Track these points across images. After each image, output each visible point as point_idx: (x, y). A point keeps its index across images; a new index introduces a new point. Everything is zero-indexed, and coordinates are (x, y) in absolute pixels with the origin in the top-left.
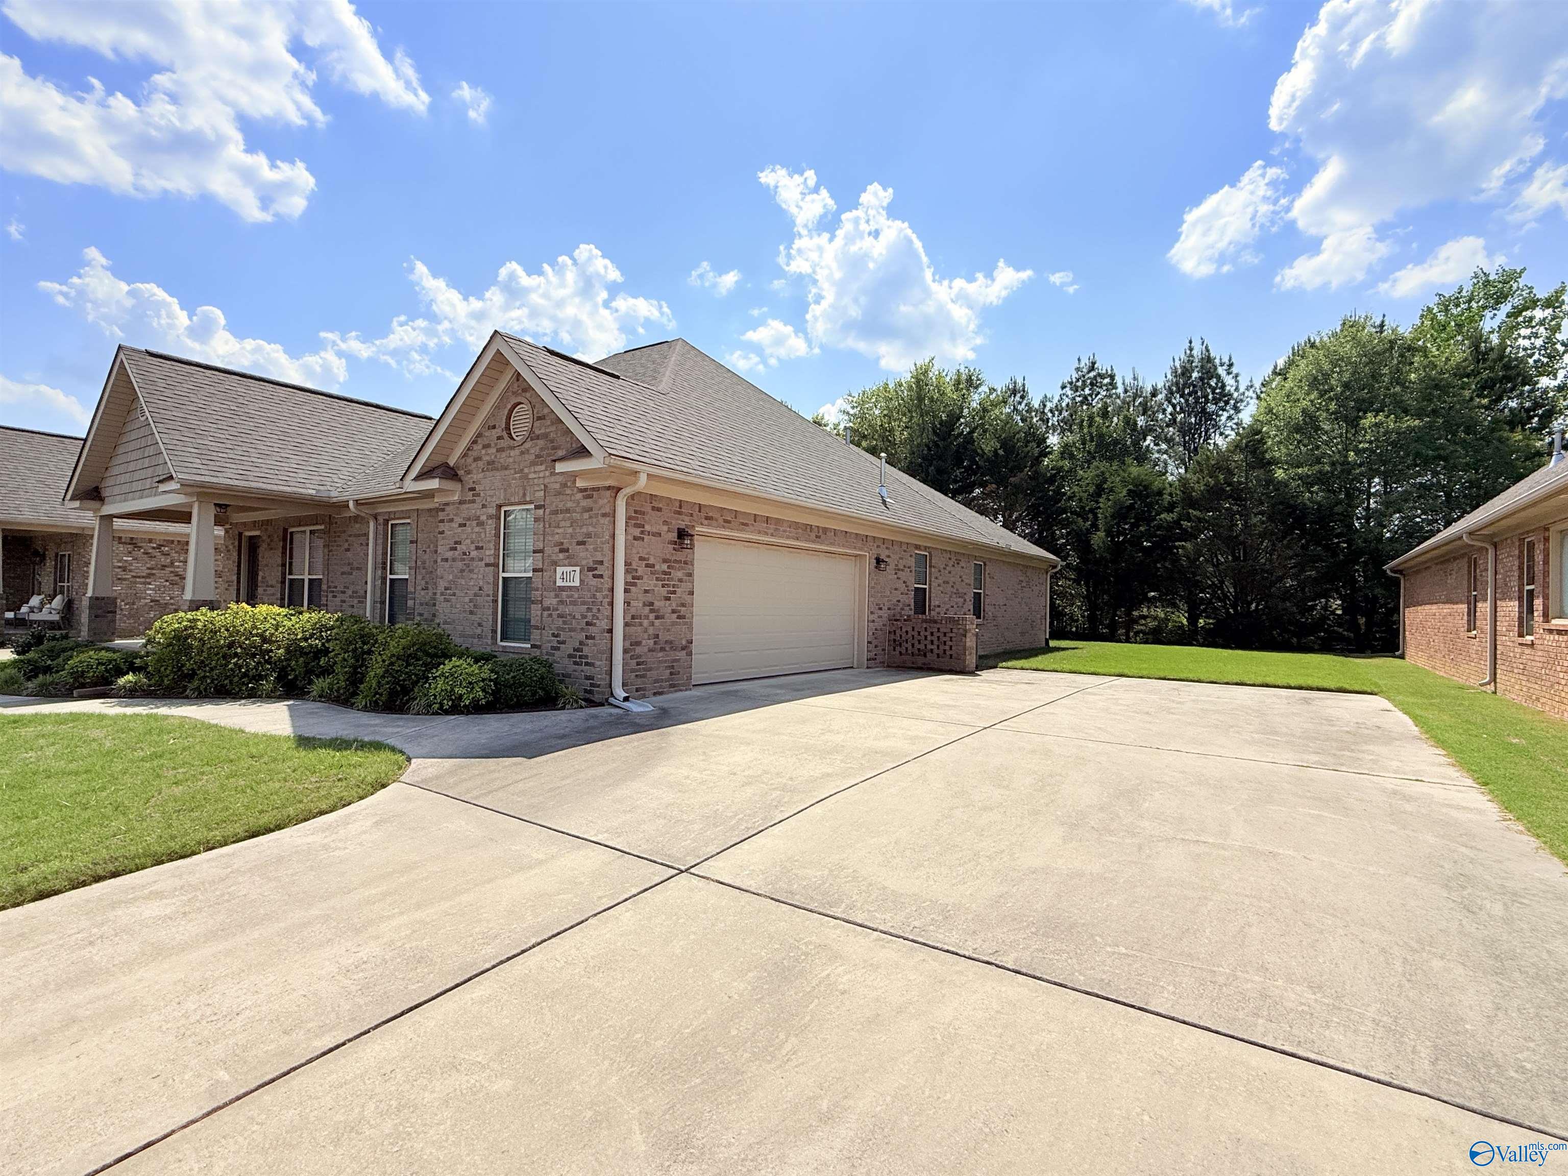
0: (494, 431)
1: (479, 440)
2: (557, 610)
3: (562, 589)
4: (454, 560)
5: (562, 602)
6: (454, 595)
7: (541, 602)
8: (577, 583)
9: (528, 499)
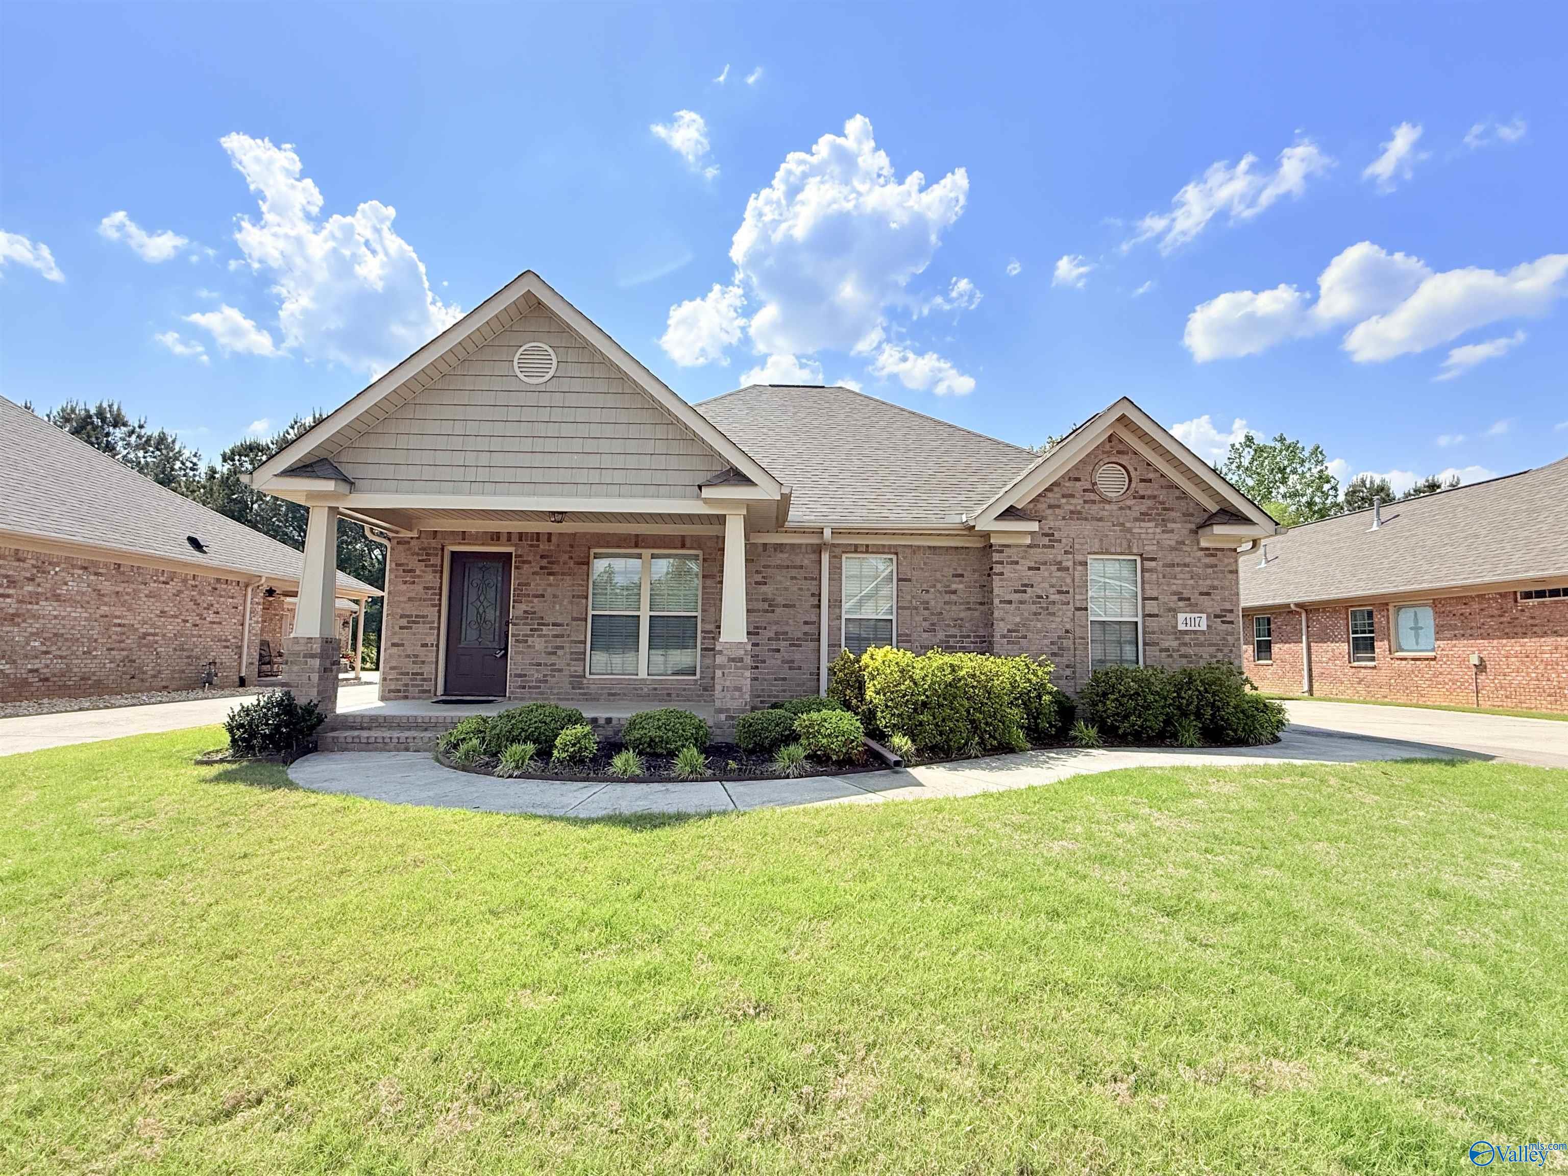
0: (1078, 484)
1: (1056, 489)
2: (1178, 651)
3: (1186, 632)
4: (1021, 602)
5: (1185, 644)
7: (1156, 644)
8: (1204, 627)
9: (1132, 551)
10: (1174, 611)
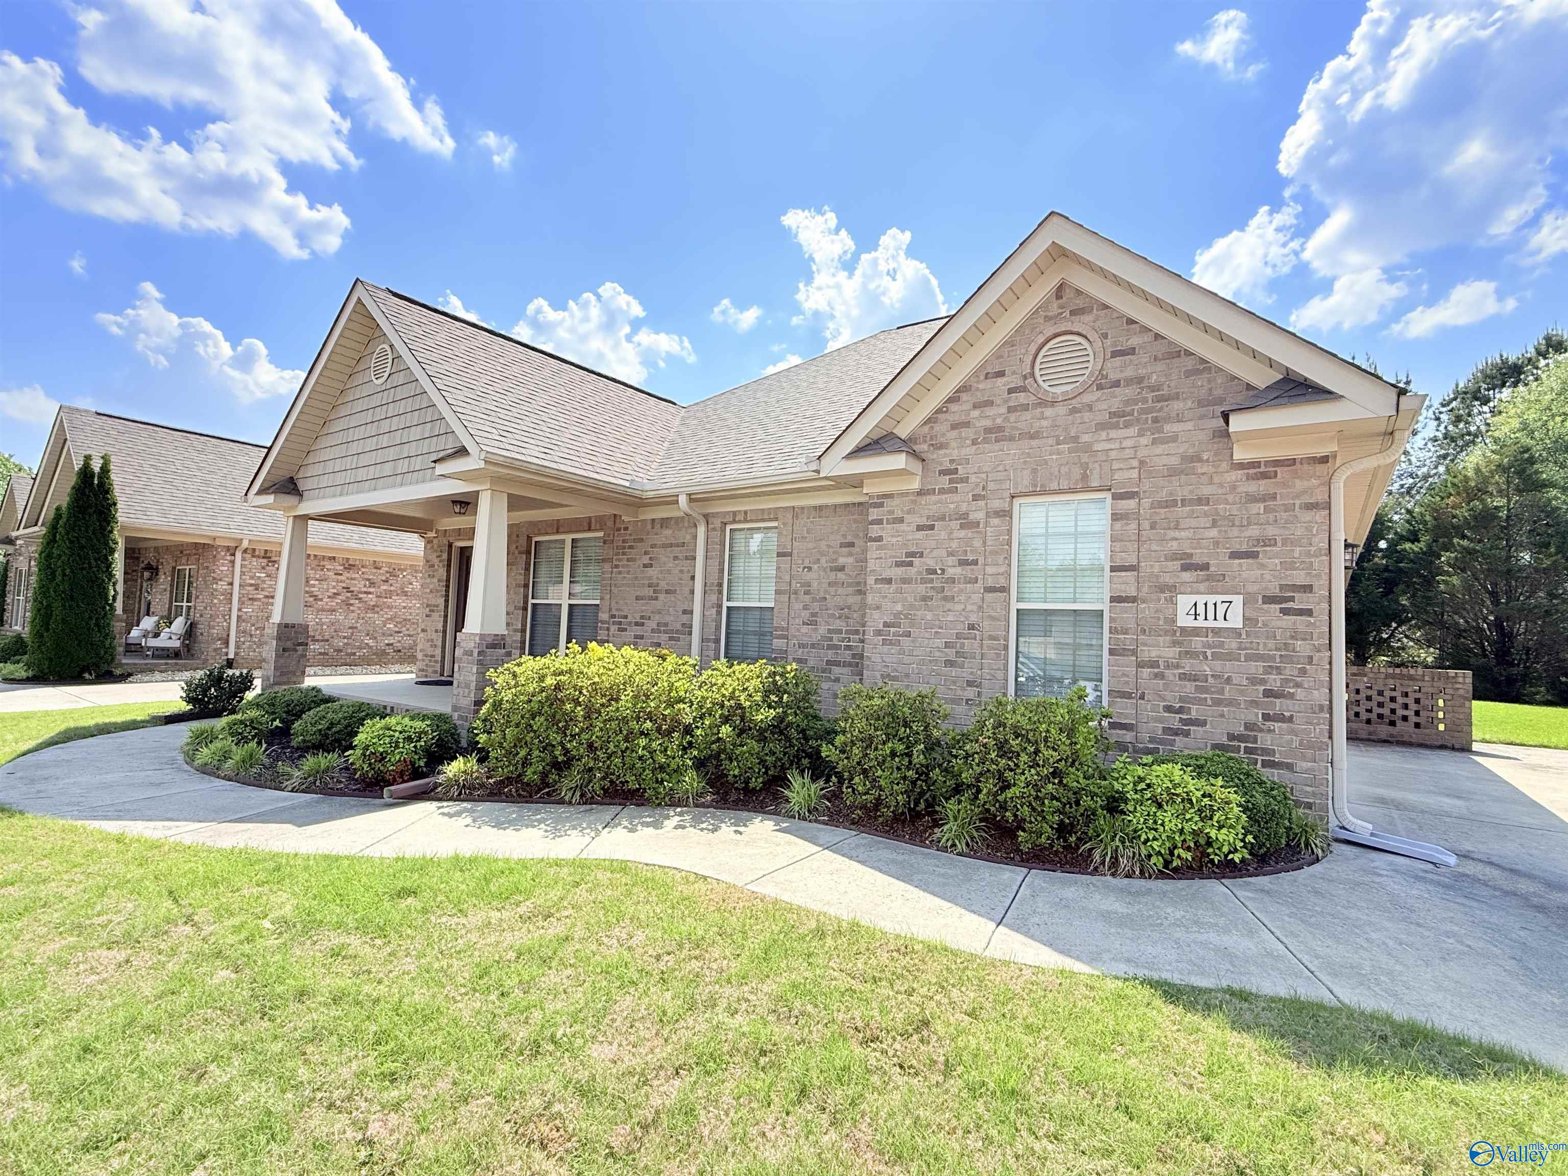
0: (1000, 381)
1: (964, 397)
2: (1177, 667)
3: (1196, 632)
4: (905, 581)
5: (1194, 655)
6: (908, 635)
7: (1134, 652)
8: (1236, 620)
9: (1095, 484)
10: (1171, 590)
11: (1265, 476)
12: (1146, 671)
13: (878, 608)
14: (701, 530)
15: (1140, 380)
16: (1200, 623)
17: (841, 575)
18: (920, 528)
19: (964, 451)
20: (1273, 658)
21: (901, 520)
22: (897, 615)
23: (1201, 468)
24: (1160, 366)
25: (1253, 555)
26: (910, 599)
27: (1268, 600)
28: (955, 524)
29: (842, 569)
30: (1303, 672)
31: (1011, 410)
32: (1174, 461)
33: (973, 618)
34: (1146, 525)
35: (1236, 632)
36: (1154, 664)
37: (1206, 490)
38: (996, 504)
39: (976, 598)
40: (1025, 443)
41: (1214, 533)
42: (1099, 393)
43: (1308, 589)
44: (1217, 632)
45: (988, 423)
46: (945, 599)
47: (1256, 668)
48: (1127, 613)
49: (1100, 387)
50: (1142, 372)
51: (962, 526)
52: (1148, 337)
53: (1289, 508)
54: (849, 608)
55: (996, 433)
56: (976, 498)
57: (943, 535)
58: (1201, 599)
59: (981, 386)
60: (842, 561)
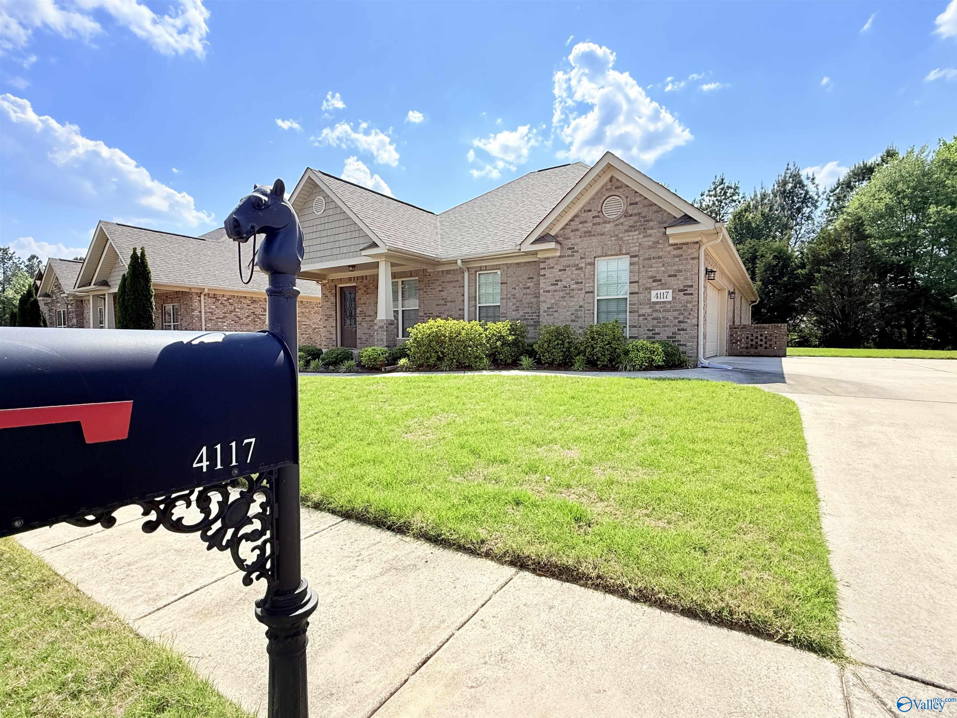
0: (590, 213)
1: (576, 219)
2: (651, 315)
3: (657, 303)
4: (555, 291)
5: (656, 311)
6: (557, 311)
7: (637, 312)
8: (670, 299)
9: (624, 252)
10: (650, 289)
11: (679, 248)
12: (641, 318)
13: (544, 302)
14: (466, 275)
15: (639, 214)
16: (659, 300)
17: (528, 290)
18: (560, 270)
19: (577, 241)
20: (680, 310)
21: (553, 268)
22: (552, 304)
23: (659, 246)
24: (646, 209)
25: (675, 276)
26: (557, 298)
27: (680, 291)
28: (574, 268)
29: (529, 288)
30: (690, 314)
31: (594, 224)
32: (651, 243)
33: (581, 304)
34: (641, 266)
35: (670, 302)
36: (644, 315)
37: (661, 254)
38: (589, 261)
39: (582, 296)
40: (599, 237)
41: (663, 269)
42: (625, 219)
43: (692, 286)
44: (664, 302)
45: (586, 229)
46: (571, 297)
47: (676, 314)
48: (635, 298)
49: (625, 216)
50: (640, 211)
51: (577, 269)
52: (642, 198)
53: (686, 259)
54: (532, 303)
55: (588, 234)
56: (581, 258)
57: (569, 273)
58: (659, 292)
59: (583, 215)
60: (528, 285)
